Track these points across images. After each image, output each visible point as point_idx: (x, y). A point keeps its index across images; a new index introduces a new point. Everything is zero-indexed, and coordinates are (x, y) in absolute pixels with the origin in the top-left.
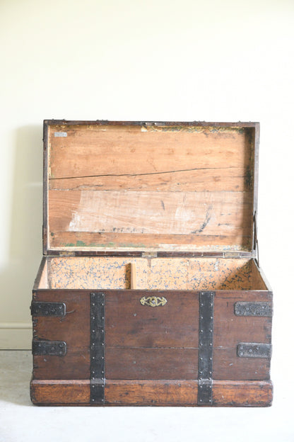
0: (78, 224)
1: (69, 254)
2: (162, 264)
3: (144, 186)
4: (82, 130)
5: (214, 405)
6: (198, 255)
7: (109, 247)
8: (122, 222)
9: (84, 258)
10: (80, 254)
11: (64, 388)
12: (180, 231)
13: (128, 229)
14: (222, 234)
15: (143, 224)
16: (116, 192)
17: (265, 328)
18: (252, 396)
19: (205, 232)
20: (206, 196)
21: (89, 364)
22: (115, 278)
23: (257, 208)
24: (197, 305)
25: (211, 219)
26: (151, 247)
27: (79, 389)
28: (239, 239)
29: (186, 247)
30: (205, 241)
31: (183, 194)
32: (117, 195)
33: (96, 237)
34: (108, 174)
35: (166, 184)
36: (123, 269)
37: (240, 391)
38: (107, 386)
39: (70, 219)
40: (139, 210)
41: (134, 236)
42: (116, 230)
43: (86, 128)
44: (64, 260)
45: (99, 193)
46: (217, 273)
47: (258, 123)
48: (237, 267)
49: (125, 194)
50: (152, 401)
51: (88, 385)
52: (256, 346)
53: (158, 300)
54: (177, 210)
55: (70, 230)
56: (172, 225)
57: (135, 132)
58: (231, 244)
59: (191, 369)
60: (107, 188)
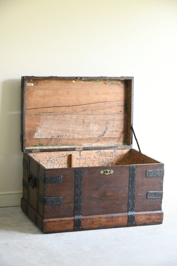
0: (40, 134)
1: (37, 151)
2: (86, 154)
3: (74, 112)
4: (41, 82)
5: (136, 225)
6: (104, 148)
7: (56, 146)
8: (63, 132)
9: (46, 153)
10: (43, 150)
11: (61, 223)
12: (92, 136)
13: (66, 136)
14: (114, 137)
15: (73, 133)
16: (59, 116)
17: (160, 183)
18: (153, 219)
19: (105, 136)
20: (106, 117)
21: (73, 208)
22: (62, 163)
23: (133, 122)
24: (128, 173)
25: (108, 129)
26: (78, 145)
27: (68, 223)
28: (122, 139)
29: (96, 145)
30: (105, 141)
31: (94, 116)
32: (60, 117)
33: (49, 141)
34: (55, 106)
35: (85, 111)
36: (66, 157)
37: (148, 217)
38: (83, 219)
39: (35, 132)
40: (72, 125)
41: (69, 139)
42: (60, 137)
43: (44, 81)
44: (35, 154)
45: (51, 117)
46: (114, 157)
47: (133, 77)
48: (124, 154)
49: (65, 116)
50: (105, 226)
51: (73, 220)
52: (156, 193)
53: (109, 171)
54: (91, 125)
55: (35, 137)
56: (88, 133)
57: (69, 83)
58: (118, 142)
59: (124, 207)
60: (55, 114)
